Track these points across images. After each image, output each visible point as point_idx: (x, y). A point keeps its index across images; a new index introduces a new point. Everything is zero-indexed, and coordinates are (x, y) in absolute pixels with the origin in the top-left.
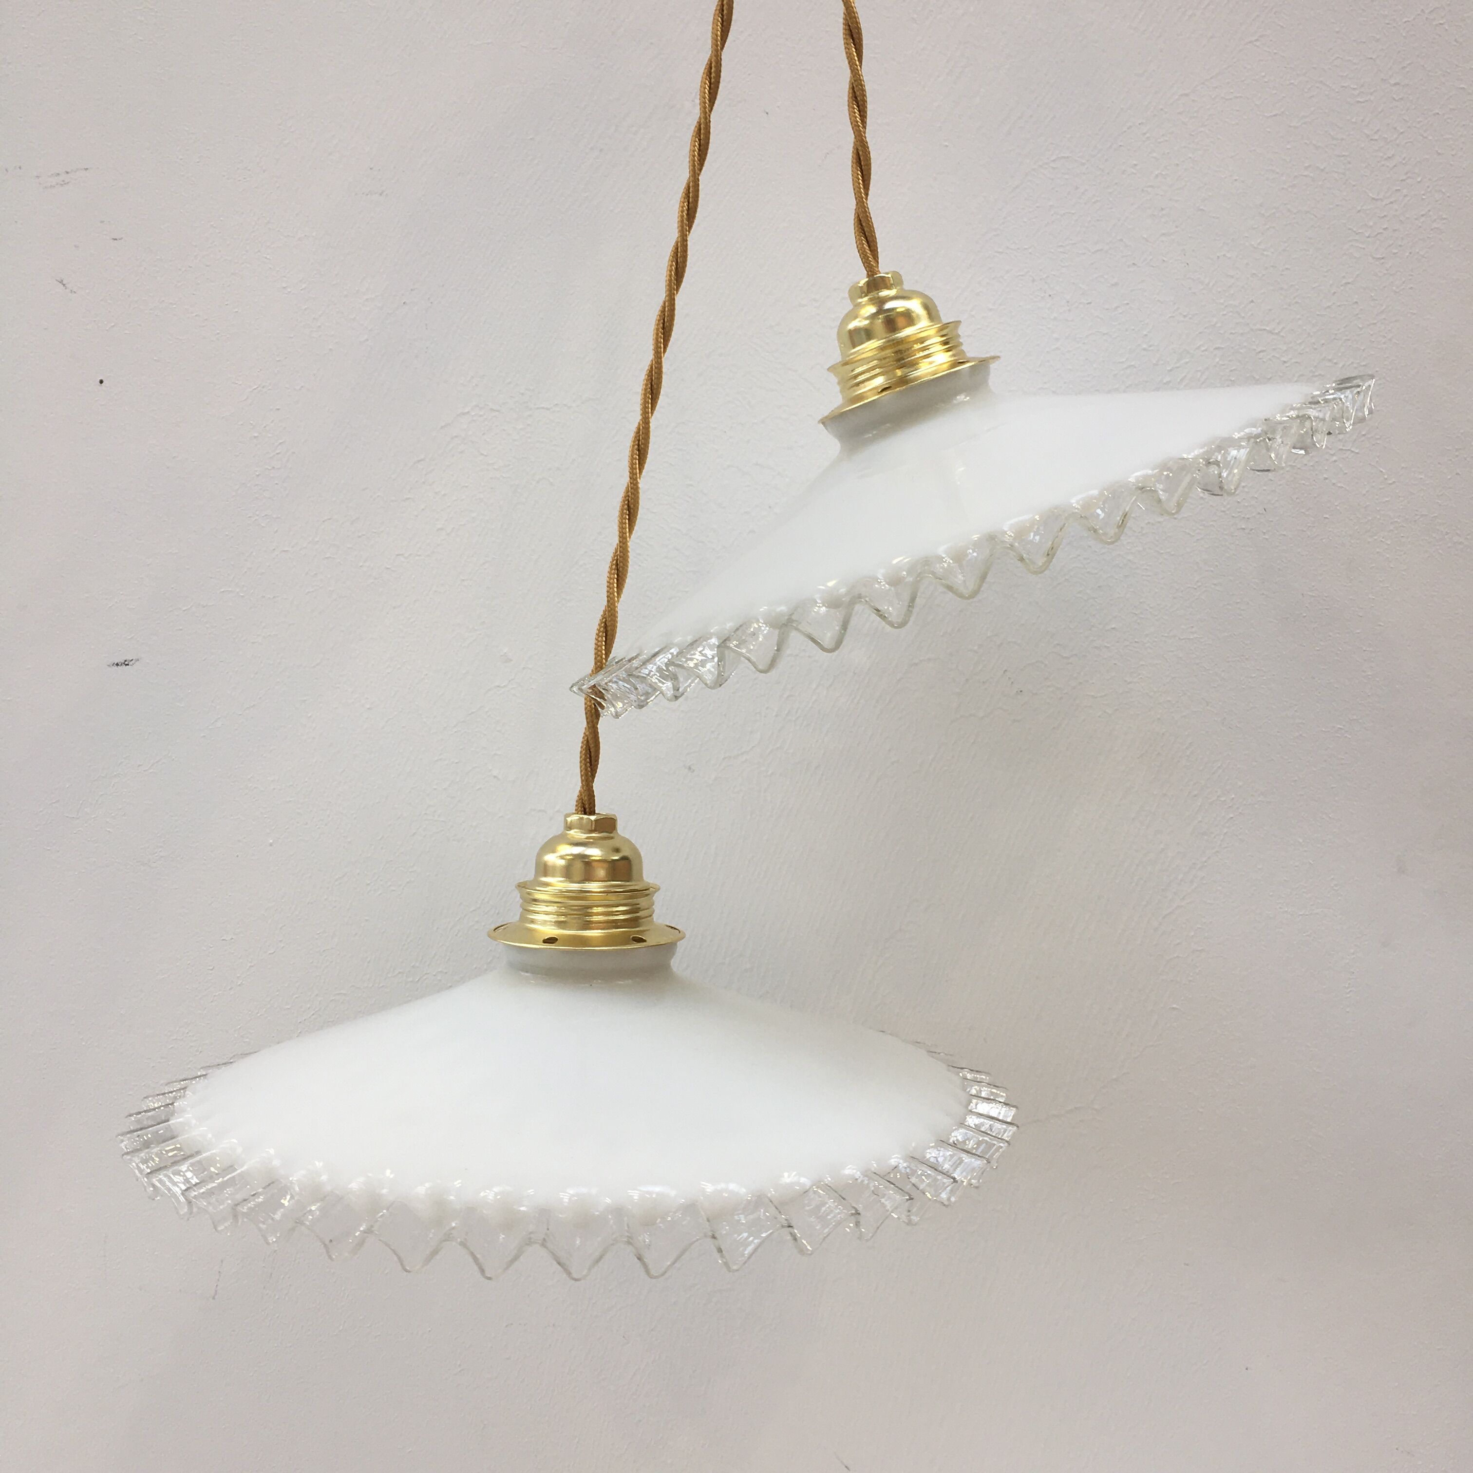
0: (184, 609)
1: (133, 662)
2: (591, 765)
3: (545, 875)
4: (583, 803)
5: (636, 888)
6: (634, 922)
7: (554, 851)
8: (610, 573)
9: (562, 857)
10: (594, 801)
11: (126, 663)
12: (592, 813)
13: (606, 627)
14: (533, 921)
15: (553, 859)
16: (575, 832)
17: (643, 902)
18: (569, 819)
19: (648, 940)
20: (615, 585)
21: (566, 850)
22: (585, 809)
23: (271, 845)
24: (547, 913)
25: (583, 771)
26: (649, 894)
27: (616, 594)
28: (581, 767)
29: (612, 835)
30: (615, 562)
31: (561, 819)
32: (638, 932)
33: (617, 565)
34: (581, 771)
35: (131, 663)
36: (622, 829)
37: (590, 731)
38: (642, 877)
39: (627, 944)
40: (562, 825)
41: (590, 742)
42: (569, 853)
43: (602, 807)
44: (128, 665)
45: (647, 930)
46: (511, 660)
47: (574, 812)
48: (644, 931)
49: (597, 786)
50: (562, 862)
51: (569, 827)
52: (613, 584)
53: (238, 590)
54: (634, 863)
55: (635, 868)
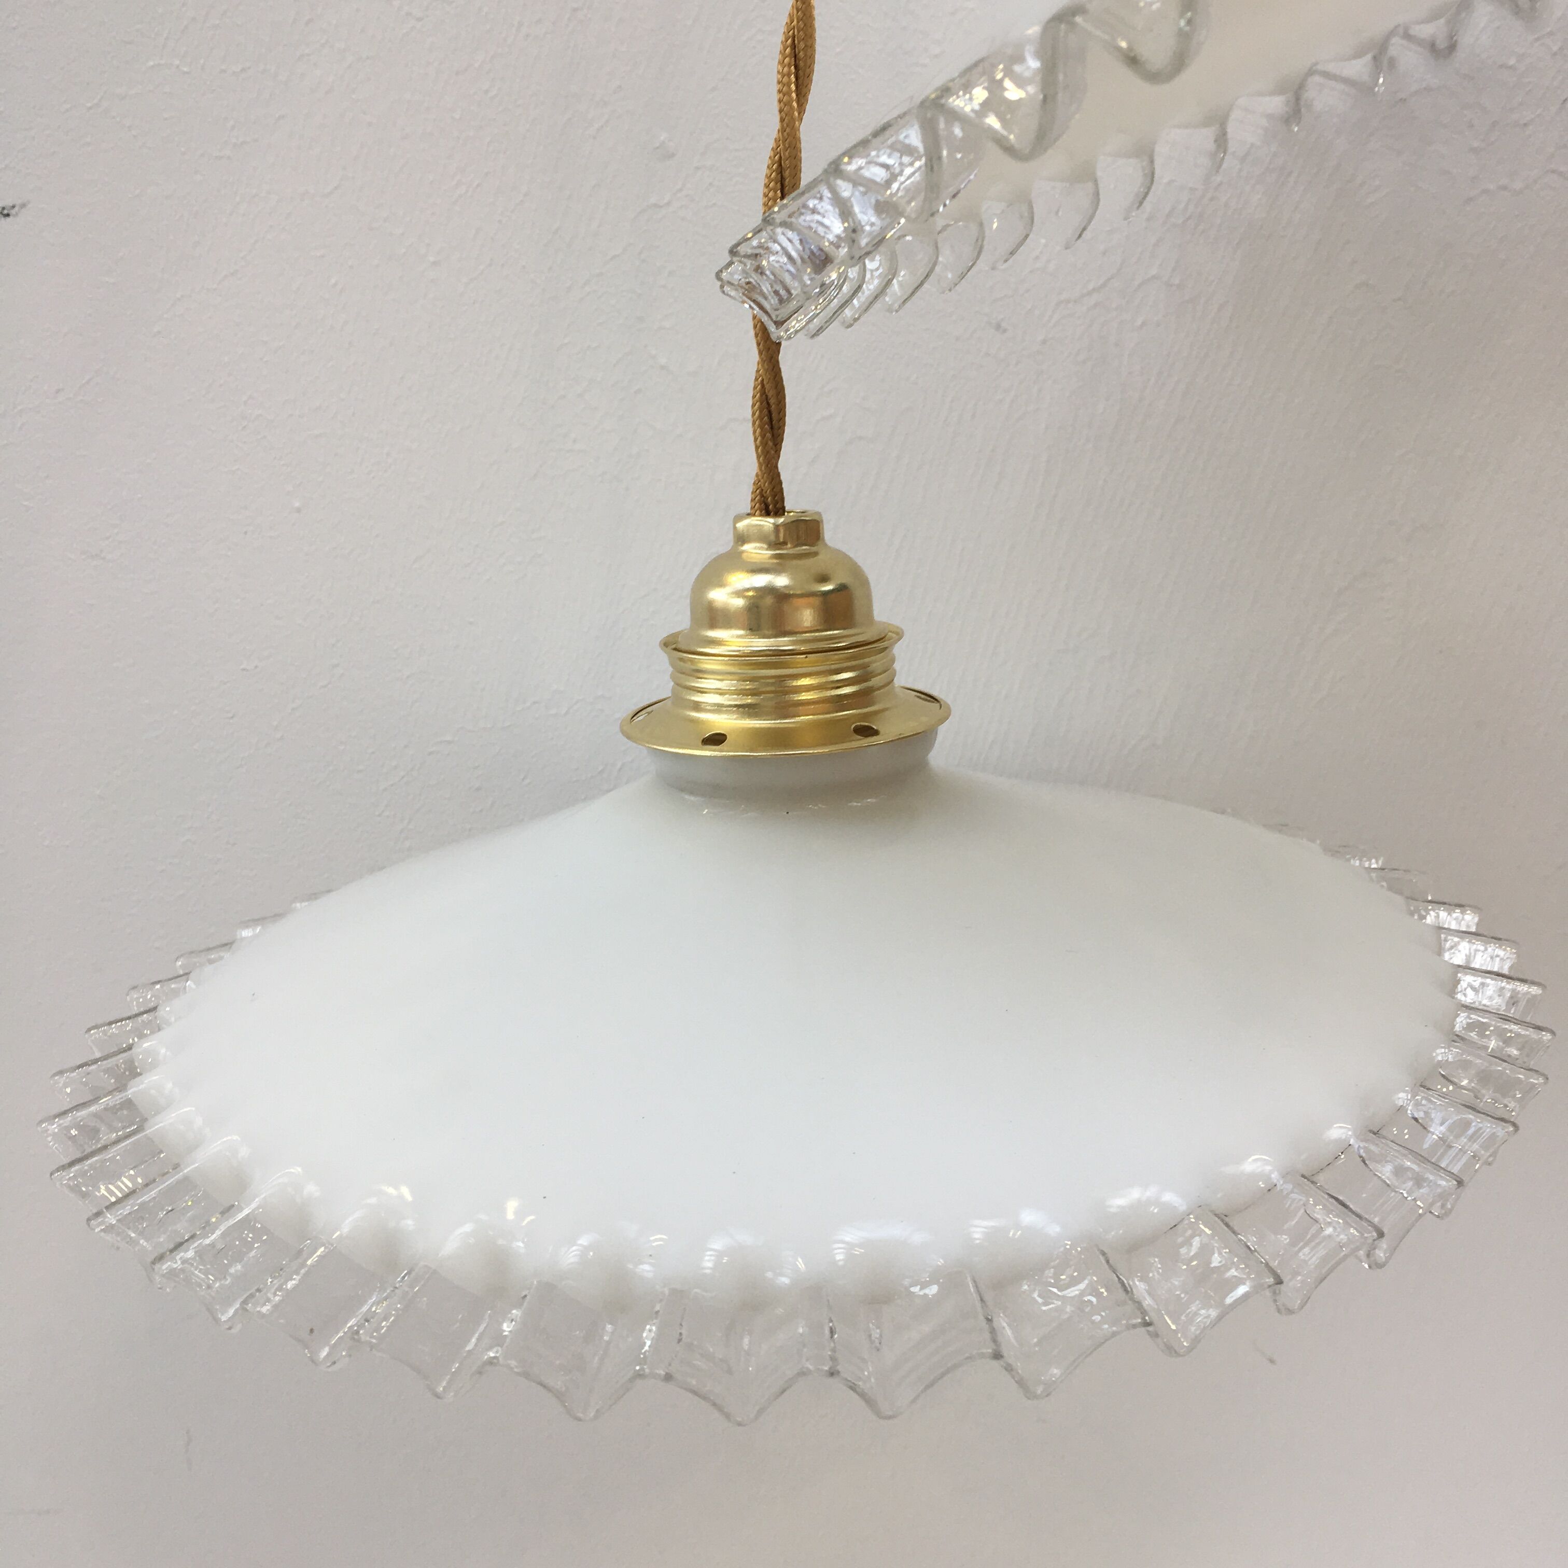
0: (89, 105)
1: (16, 209)
2: (772, 428)
3: (713, 625)
4: (762, 496)
5: (860, 638)
6: (863, 697)
7: (721, 584)
8: (781, 63)
9: (739, 593)
10: (782, 490)
11: (5, 212)
12: (779, 510)
13: (780, 170)
14: (697, 707)
15: (720, 596)
16: (755, 548)
17: (876, 662)
18: (741, 525)
19: (882, 731)
20: (793, 87)
21: (742, 580)
22: (767, 506)
23: (299, 510)
24: (721, 692)
25: (759, 439)
26: (886, 648)
27: (795, 104)
28: (754, 432)
29: (814, 549)
30: (790, 41)
31: (729, 525)
32: (865, 716)
33: (794, 46)
34: (756, 440)
35: (13, 212)
36: (830, 535)
37: (766, 367)
38: (872, 617)
39: (842, 739)
40: (731, 537)
41: (767, 386)
42: (748, 585)
43: (794, 502)
44: (8, 215)
45: (886, 709)
46: (673, 155)
47: (749, 511)
48: (876, 713)
49: (785, 465)
50: (740, 603)
51: (741, 539)
52: (789, 86)
53: (177, 62)
54: (858, 593)
55: (858, 604)
